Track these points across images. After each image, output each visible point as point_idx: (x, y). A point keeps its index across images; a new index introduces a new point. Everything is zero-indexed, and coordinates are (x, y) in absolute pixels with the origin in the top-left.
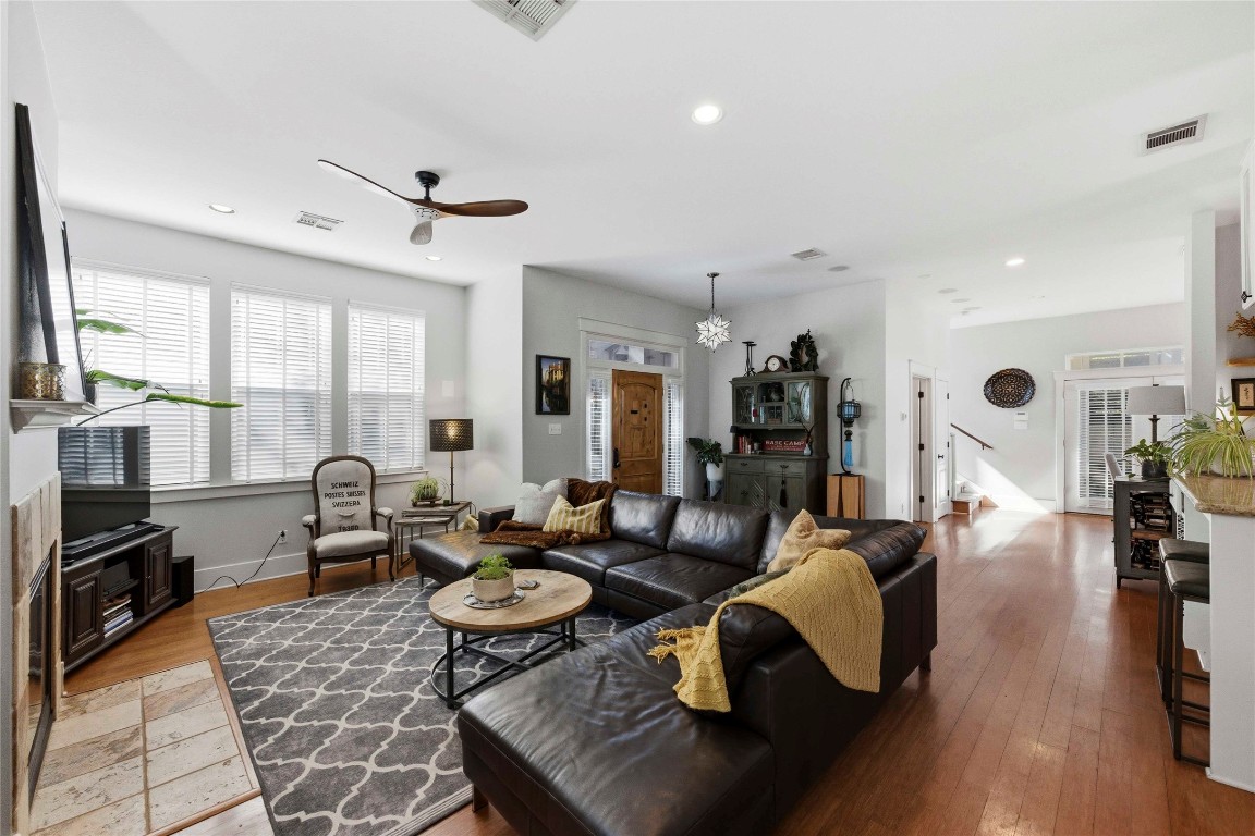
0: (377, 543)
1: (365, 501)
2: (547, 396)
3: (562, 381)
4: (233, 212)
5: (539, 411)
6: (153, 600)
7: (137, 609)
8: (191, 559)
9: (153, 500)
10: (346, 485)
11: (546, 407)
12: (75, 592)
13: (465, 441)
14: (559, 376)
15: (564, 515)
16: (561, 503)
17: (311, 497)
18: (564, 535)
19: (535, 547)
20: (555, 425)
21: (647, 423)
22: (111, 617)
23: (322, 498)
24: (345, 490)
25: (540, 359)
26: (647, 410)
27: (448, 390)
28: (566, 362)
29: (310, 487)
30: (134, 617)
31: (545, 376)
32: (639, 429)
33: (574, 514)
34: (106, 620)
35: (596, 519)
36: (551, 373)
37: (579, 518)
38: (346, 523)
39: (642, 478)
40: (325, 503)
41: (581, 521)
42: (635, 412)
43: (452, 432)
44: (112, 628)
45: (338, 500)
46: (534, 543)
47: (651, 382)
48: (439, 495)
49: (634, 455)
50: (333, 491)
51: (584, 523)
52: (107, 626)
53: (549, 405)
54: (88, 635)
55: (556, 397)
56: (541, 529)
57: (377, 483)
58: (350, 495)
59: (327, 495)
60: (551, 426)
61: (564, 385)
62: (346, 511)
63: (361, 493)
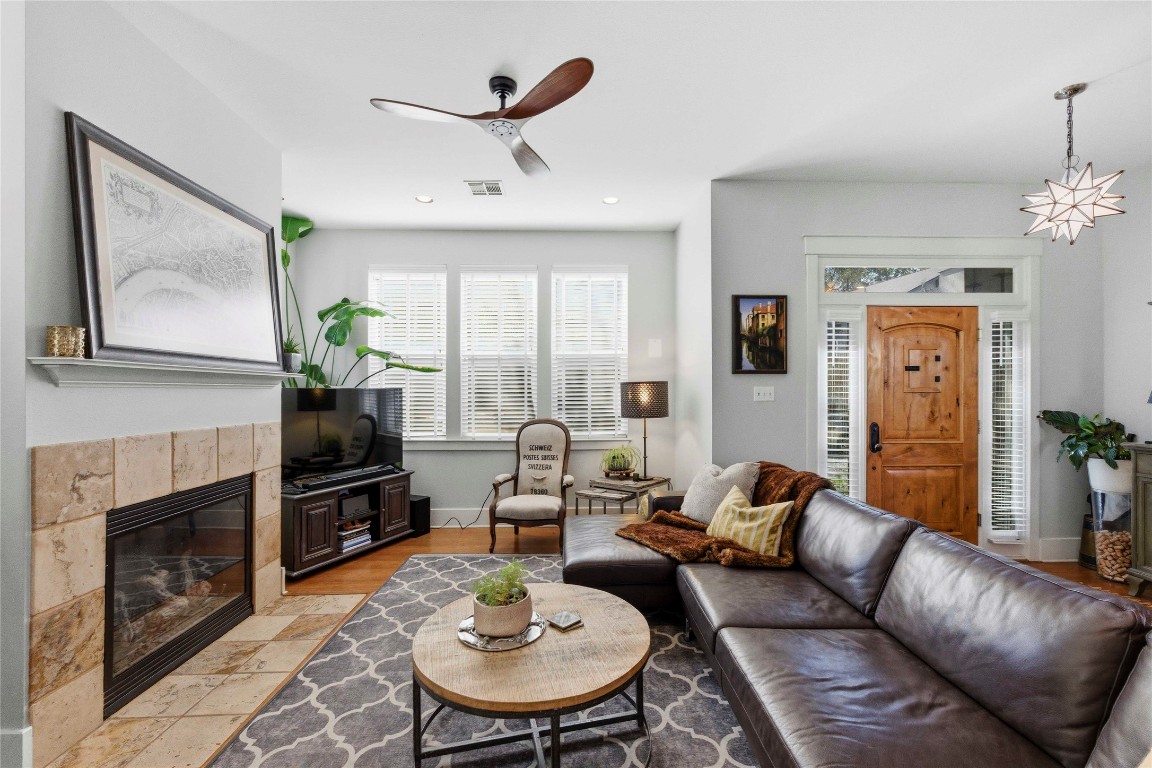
0: (547, 511)
1: (557, 465)
2: (749, 349)
3: (774, 328)
4: (432, 201)
5: (737, 368)
6: (388, 529)
7: (375, 534)
8: (427, 500)
9: (405, 447)
10: (541, 448)
11: (747, 364)
12: (308, 515)
13: (659, 407)
14: (769, 321)
15: (730, 515)
16: (734, 497)
17: (514, 456)
18: (714, 546)
19: (668, 555)
20: (763, 388)
21: (940, 386)
22: (351, 537)
23: (521, 458)
24: (541, 453)
25: (737, 300)
26: (940, 364)
27: (655, 349)
28: (781, 303)
29: (514, 448)
30: (372, 539)
31: (746, 323)
32: (923, 394)
33: (742, 516)
34: (346, 538)
35: (773, 531)
36: (755, 318)
37: (748, 524)
38: (538, 486)
39: (930, 473)
40: (524, 464)
41: (749, 529)
42: (916, 368)
43: (645, 397)
44: (349, 546)
45: (534, 462)
46: (669, 550)
47: (950, 320)
48: (632, 466)
49: (913, 434)
50: (531, 453)
51: (753, 534)
52: (346, 544)
53: (752, 362)
54: (323, 549)
55: (764, 349)
56: (703, 530)
57: (572, 447)
58: (545, 458)
59: (525, 456)
60: (756, 389)
61: (777, 333)
62: (539, 474)
63: (553, 458)
